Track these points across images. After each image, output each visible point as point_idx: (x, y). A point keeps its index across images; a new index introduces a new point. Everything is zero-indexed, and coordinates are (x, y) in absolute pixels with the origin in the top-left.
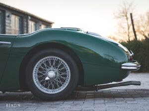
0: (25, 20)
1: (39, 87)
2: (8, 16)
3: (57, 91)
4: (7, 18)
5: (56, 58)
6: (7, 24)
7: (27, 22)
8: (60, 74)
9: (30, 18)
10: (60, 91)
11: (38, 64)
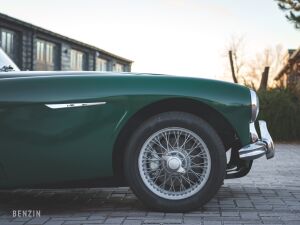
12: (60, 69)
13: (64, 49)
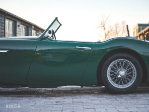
0: (30, 29)
1: (111, 83)
2: (19, 26)
3: (126, 86)
4: (18, 27)
5: (125, 60)
6: (17, 32)
7: (31, 31)
8: (128, 73)
9: (33, 27)
10: (128, 86)
11: (111, 65)
12: (16, 36)
13: (18, 24)
